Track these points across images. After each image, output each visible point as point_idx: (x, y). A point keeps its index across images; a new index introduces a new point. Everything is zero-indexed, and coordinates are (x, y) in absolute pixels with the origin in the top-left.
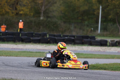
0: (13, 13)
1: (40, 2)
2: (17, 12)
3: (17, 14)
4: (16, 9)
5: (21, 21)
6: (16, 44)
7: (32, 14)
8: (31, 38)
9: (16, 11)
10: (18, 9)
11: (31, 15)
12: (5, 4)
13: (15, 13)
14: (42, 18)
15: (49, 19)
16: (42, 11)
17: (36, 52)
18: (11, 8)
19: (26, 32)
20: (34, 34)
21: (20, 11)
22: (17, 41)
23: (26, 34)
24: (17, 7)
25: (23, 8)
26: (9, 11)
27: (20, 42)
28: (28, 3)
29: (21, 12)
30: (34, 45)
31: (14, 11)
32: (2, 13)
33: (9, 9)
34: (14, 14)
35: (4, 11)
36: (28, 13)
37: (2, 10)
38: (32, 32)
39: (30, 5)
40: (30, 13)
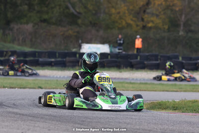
0: (137, 26)
1: (177, 9)
2: (144, 24)
3: (144, 27)
4: (143, 20)
5: (138, 36)
6: (121, 72)
7: (166, 27)
8: (146, 62)
9: (142, 23)
10: (145, 19)
11: (164, 28)
12: (125, 13)
13: (141, 26)
14: (181, 33)
15: (190, 34)
16: (182, 23)
17: (141, 83)
18: (134, 19)
19: (147, 54)
20: (159, 57)
21: (149, 23)
22: (123, 67)
23: (148, 56)
24: (144, 17)
25: (152, 19)
26: (132, 22)
27: (129, 68)
28: (160, 10)
29: (150, 25)
30: (149, 72)
31: (139, 23)
32: (120, 26)
33: (132, 20)
34: (139, 28)
35: (124, 23)
36: (160, 25)
37: (122, 22)
38: (157, 53)
39: (162, 13)
40: (163, 25)
